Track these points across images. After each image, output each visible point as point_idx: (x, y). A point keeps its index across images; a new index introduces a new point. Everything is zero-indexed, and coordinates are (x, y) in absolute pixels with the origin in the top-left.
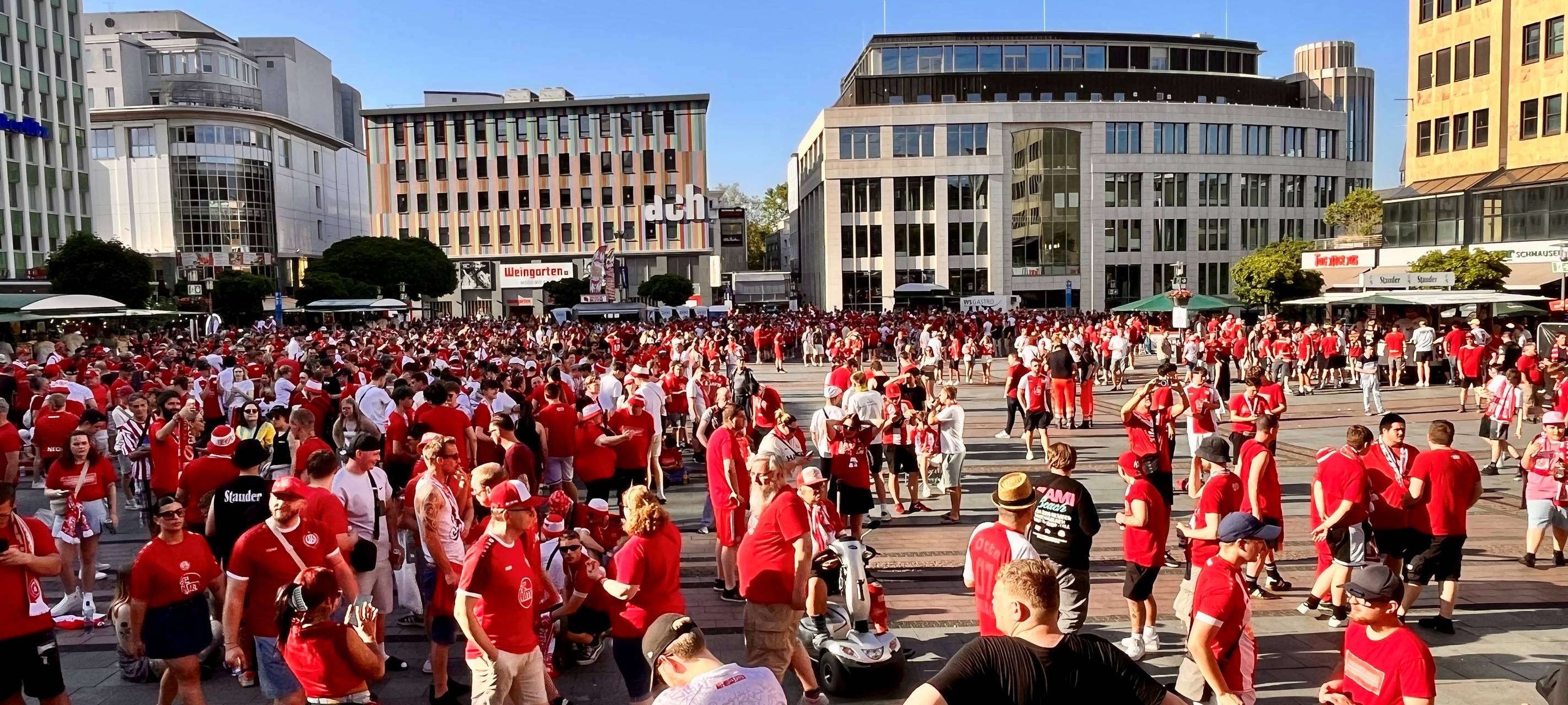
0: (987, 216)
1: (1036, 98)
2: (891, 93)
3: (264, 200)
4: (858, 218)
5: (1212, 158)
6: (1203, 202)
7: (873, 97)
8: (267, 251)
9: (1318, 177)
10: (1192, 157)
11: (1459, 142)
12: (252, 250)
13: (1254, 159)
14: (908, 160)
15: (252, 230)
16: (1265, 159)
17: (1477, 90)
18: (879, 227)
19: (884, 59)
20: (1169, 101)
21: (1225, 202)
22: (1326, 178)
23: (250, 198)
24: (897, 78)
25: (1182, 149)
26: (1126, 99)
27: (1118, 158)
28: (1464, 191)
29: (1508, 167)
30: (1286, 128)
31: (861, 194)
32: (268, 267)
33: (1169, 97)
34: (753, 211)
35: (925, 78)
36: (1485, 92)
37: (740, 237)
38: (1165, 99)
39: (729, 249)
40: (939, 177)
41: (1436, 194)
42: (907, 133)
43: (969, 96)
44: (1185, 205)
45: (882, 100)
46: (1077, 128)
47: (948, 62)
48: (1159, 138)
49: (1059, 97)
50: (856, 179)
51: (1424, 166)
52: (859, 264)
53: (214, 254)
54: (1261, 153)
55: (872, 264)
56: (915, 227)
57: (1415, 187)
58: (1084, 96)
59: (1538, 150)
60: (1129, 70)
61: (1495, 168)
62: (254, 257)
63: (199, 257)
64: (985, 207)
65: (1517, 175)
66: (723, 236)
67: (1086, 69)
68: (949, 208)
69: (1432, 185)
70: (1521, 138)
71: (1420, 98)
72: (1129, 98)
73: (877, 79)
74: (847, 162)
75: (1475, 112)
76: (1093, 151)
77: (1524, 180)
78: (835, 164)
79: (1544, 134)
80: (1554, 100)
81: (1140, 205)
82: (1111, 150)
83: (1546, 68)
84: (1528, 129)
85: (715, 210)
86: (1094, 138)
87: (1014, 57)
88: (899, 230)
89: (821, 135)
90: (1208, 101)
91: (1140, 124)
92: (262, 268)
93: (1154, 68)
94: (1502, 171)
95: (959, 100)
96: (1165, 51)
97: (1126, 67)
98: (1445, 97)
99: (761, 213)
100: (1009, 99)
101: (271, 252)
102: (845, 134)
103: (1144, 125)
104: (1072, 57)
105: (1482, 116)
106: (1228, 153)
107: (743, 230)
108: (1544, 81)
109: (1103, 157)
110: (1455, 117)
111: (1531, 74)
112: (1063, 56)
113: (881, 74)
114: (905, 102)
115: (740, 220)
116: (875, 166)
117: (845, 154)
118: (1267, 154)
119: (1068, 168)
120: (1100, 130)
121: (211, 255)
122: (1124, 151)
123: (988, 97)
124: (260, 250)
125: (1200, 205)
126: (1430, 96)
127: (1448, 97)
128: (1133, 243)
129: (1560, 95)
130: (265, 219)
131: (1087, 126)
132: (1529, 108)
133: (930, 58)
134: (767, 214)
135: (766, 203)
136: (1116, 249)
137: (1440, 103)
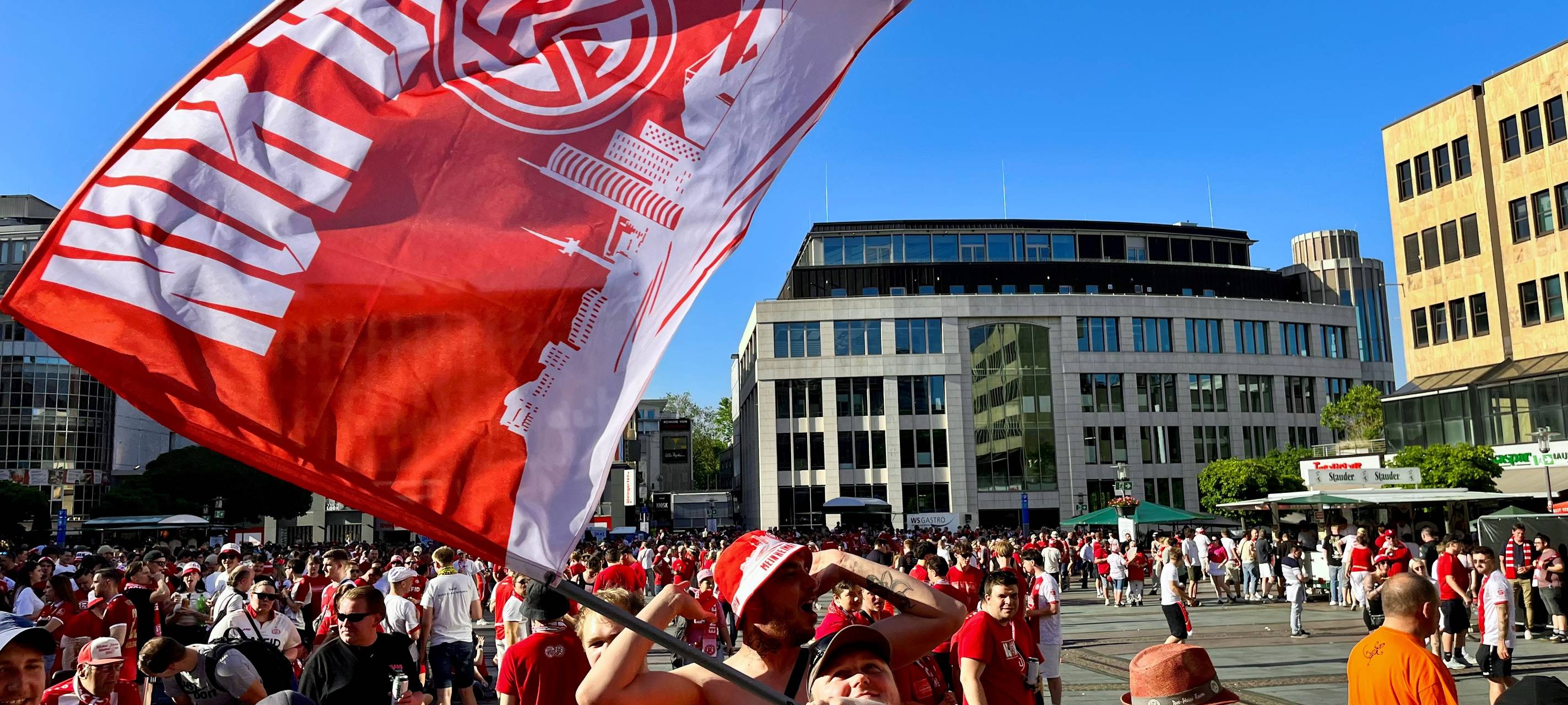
0: (944, 422)
1: (997, 290)
2: (833, 285)
3: (101, 408)
4: (796, 425)
5: (1202, 357)
6: (1197, 406)
7: (813, 290)
8: (98, 467)
9: (1329, 379)
10: (1180, 356)
11: (1459, 332)
12: (79, 466)
13: (1251, 359)
14: (852, 360)
15: (81, 442)
16: (1263, 359)
17: (1470, 272)
18: (821, 435)
19: (827, 250)
20: (1149, 293)
21: (1222, 407)
22: (1339, 380)
23: (83, 405)
24: (840, 269)
25: (1167, 347)
26: (1101, 291)
27: (1093, 356)
28: (1467, 385)
29: (1515, 358)
30: (1285, 324)
31: (799, 397)
32: (97, 487)
33: (1149, 289)
34: (707, 424)
35: (870, 269)
36: (1478, 276)
37: (685, 452)
38: (1145, 292)
39: (672, 466)
40: (889, 377)
41: (1438, 390)
42: (850, 329)
43: (921, 288)
44: (1176, 410)
45: (823, 293)
46: (1045, 324)
47: (898, 253)
48: (1139, 337)
49: (1023, 289)
50: (793, 380)
51: (1424, 359)
52: (798, 478)
53: (31, 471)
54: (1258, 352)
55: (813, 478)
56: (862, 435)
57: (1417, 382)
58: (1051, 288)
59: (1544, 338)
60: (1103, 261)
61: (1501, 359)
62: (81, 474)
63: (12, 474)
64: (943, 412)
65: (1525, 366)
66: (664, 452)
67: (1053, 260)
68: (900, 414)
69: (1435, 379)
70: (1524, 324)
71: (1410, 283)
72: (1103, 290)
73: (817, 269)
74: (783, 362)
75: (1471, 297)
76: (1064, 348)
77: (1533, 371)
78: (769, 364)
79: (1547, 320)
80: (1554, 281)
81: (1123, 410)
82: (1084, 348)
83: (1539, 246)
84: (1530, 314)
85: (656, 421)
86: (1064, 334)
87: (972, 246)
88: (844, 439)
89: (755, 332)
90: (1194, 294)
91: (1117, 319)
92: (88, 488)
93: (1130, 258)
94: (1509, 362)
95: (909, 293)
96: (1142, 240)
97: (1100, 257)
98: (1437, 281)
99: (716, 426)
100: (967, 291)
101: (104, 469)
102: (781, 329)
103: (1122, 320)
104: (1037, 246)
105: (1479, 301)
106: (1221, 351)
107: (688, 444)
108: (1538, 260)
109: (1076, 355)
110: (1451, 302)
111: (1524, 253)
112: (1027, 246)
113: (822, 264)
114: (849, 295)
115: (685, 433)
116: (815, 366)
117: (780, 352)
118: (1267, 353)
119: (1037, 368)
120: (1070, 326)
121: (27, 472)
122: (1099, 349)
123: (942, 289)
124: (89, 466)
125: (1193, 410)
126: (1421, 280)
127: (1440, 281)
128: (1117, 454)
129: (1557, 276)
130: (100, 430)
131: (1056, 321)
132: (1527, 289)
133: (877, 248)
134: (721, 426)
135: (720, 414)
136: (1099, 462)
137: (1432, 287)
